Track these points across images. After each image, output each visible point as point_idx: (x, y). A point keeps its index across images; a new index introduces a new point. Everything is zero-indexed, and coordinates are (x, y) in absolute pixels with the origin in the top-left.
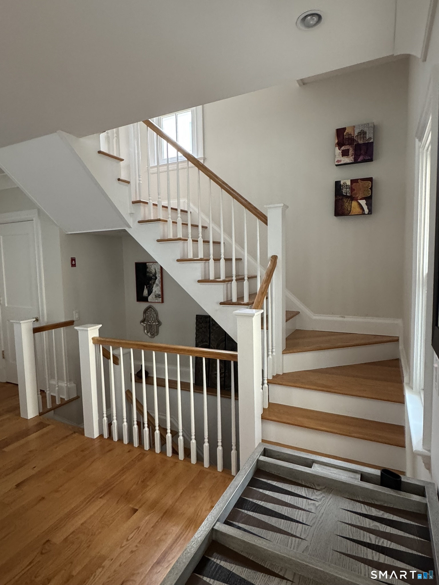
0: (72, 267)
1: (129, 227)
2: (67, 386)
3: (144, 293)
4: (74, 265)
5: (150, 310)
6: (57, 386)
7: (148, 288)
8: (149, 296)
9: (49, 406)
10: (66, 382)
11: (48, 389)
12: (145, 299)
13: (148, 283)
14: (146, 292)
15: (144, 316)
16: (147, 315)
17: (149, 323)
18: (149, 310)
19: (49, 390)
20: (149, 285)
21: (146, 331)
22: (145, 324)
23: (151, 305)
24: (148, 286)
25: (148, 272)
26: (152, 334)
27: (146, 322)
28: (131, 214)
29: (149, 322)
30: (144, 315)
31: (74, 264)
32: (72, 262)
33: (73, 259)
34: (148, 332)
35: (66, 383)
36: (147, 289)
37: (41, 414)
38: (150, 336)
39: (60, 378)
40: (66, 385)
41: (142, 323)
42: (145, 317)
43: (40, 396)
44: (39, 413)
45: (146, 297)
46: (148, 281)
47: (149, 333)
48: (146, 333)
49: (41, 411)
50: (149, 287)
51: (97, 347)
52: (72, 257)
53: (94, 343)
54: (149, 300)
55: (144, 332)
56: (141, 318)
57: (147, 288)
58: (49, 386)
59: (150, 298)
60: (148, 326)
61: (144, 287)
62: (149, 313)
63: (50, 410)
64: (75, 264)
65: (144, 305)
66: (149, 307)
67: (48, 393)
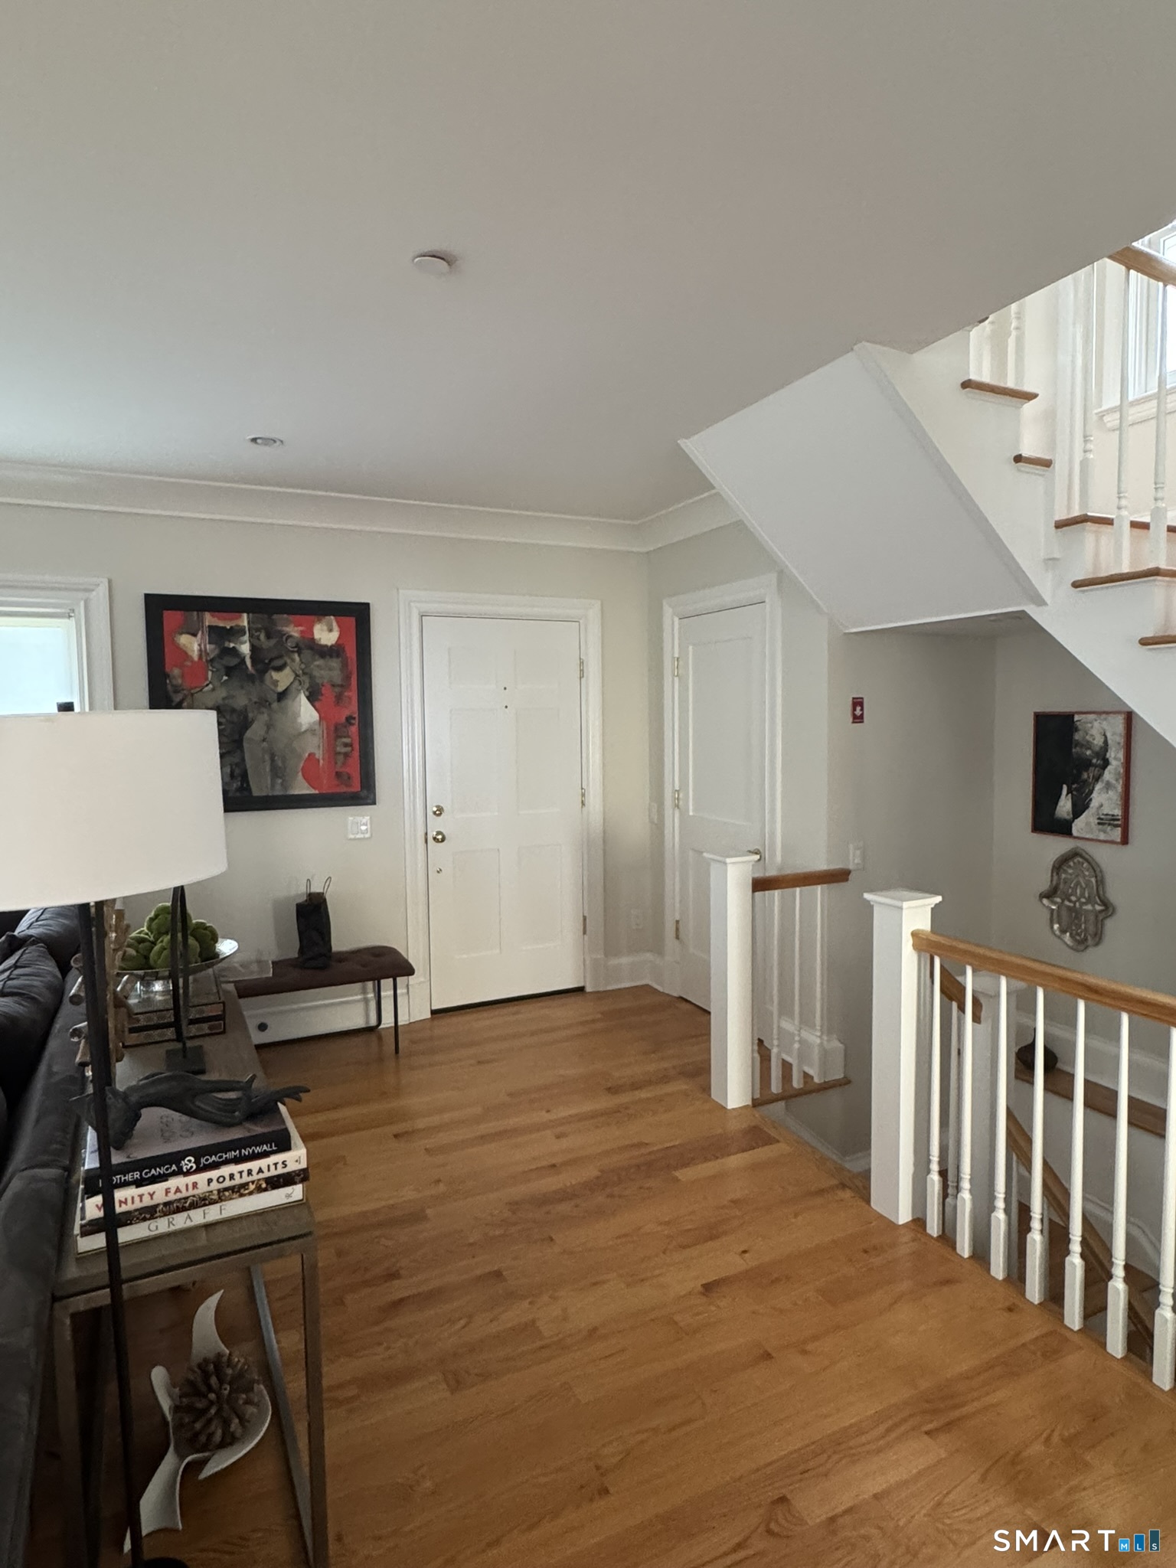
0: (853, 722)
1: (1040, 602)
2: (821, 1044)
3: (1058, 808)
4: (858, 719)
5: (1074, 863)
6: (797, 1038)
7: (1075, 793)
8: (1077, 818)
9: (776, 1087)
10: (819, 1034)
11: (776, 1042)
12: (1063, 828)
13: (1077, 779)
14: (1065, 806)
15: (1052, 881)
16: (1063, 876)
17: (1072, 905)
18: (1071, 864)
19: (778, 1046)
20: (1078, 783)
21: (1056, 926)
22: (1055, 903)
23: (1078, 847)
24: (1074, 786)
25: (1078, 744)
26: (1078, 938)
27: (1058, 900)
28: (1051, 562)
29: (1070, 901)
30: (1055, 878)
31: (859, 715)
32: (854, 709)
33: (858, 703)
34: (1063, 931)
35: (820, 1037)
36: (1070, 795)
37: (756, 1104)
38: (1069, 943)
39: (806, 1021)
40: (818, 1041)
41: (1045, 901)
42: (1054, 883)
43: (757, 1055)
44: (753, 1100)
45: (1065, 820)
46: (1075, 771)
47: (1068, 934)
48: (1057, 933)
49: (757, 1096)
50: (1076, 789)
51: (922, 959)
52: (855, 696)
53: (915, 947)
54: (1075, 832)
55: (1052, 928)
56: (1045, 885)
57: (1071, 793)
58: (779, 1034)
59: (1078, 827)
60: (1064, 913)
61: (1061, 789)
62: (1070, 871)
63: (777, 1099)
64: (862, 715)
65: (1056, 846)
66: (1074, 854)
67: (774, 1051)
